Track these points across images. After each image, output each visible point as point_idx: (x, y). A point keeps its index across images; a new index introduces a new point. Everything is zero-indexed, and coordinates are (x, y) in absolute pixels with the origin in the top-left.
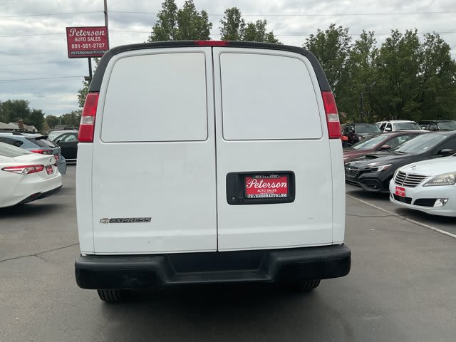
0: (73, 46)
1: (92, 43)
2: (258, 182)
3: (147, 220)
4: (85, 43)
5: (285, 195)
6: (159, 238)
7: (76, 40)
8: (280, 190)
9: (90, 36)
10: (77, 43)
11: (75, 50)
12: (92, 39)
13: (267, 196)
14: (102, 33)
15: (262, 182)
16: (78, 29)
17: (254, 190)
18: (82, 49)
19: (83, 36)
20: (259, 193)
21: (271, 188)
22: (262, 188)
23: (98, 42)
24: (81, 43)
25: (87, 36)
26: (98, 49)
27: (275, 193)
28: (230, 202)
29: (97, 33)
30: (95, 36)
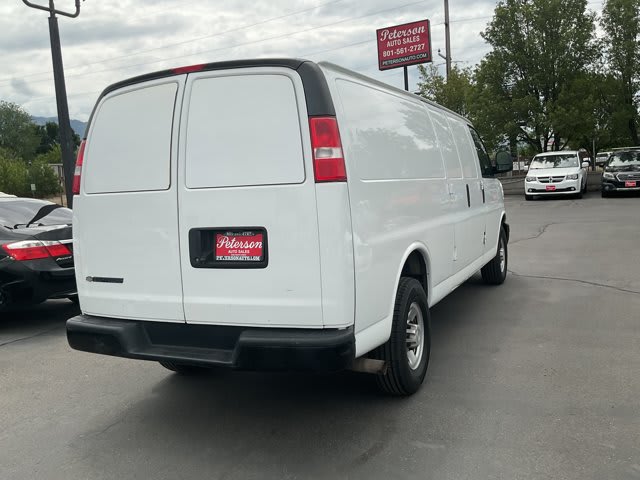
0: (386, 54)
1: (408, 46)
2: (230, 240)
3: (120, 281)
4: (399, 47)
5: (258, 258)
6: (131, 302)
7: (389, 44)
8: (253, 252)
9: (406, 37)
10: (390, 48)
11: (387, 59)
12: (409, 41)
13: (237, 259)
14: (422, 29)
15: (233, 240)
16: (391, 29)
17: (225, 251)
18: (395, 57)
19: (397, 38)
20: (230, 255)
21: (244, 249)
22: (234, 249)
23: (417, 43)
24: (395, 48)
25: (401, 38)
26: (416, 53)
27: (247, 255)
28: (195, 264)
29: (415, 31)
30: (412, 35)
